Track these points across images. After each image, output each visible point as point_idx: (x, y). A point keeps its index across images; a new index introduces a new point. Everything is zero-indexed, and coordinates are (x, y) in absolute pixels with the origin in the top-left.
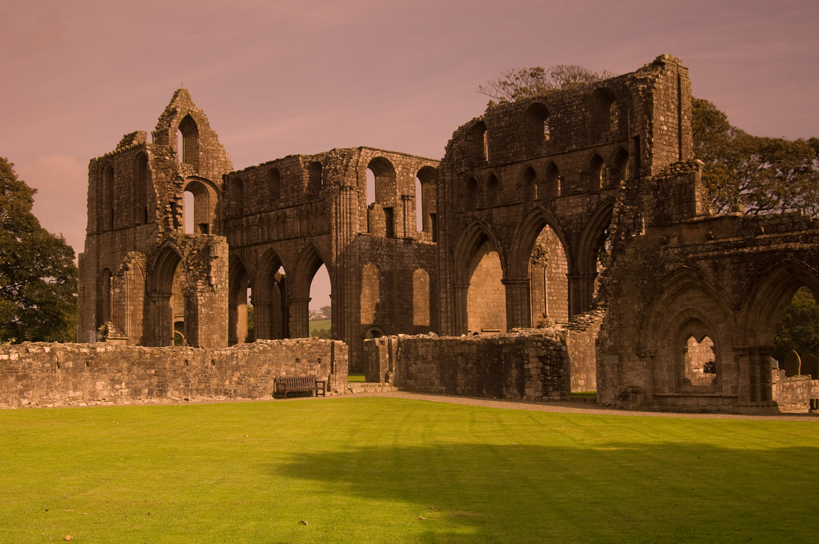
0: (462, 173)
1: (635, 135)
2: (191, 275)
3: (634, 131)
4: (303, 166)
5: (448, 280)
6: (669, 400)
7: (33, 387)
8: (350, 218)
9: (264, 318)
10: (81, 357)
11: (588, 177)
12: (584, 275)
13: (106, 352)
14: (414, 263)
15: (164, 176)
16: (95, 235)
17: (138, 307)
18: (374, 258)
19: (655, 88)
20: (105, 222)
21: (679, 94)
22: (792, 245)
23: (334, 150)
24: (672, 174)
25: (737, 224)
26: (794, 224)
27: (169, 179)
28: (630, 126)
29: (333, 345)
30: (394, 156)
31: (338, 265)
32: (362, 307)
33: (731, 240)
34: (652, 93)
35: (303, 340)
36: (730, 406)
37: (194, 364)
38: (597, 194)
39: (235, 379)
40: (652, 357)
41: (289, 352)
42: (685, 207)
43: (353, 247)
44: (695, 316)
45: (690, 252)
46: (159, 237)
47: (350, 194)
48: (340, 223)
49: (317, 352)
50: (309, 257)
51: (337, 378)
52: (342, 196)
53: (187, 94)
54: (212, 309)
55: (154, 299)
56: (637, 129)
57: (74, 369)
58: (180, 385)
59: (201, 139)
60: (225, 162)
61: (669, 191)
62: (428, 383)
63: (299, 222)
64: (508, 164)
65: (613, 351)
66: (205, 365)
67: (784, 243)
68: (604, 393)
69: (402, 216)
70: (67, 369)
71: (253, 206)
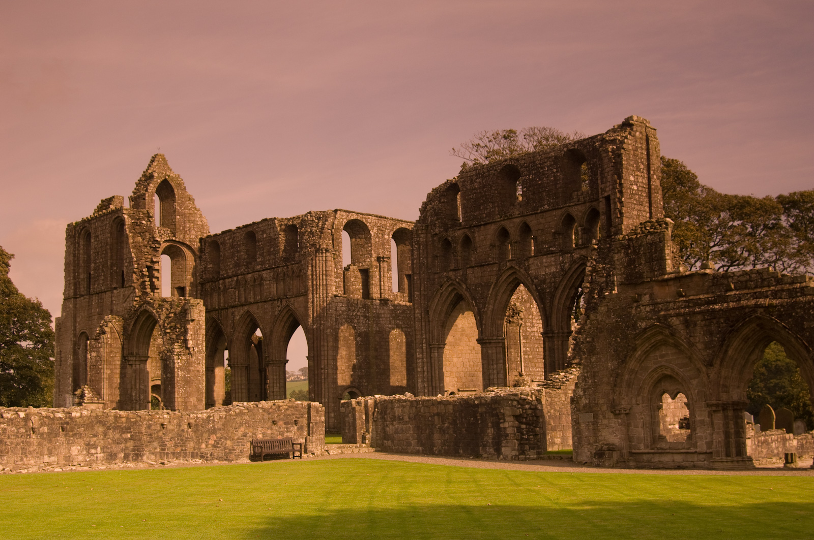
0: (436, 234)
1: (606, 194)
2: (168, 338)
3: (605, 191)
4: (279, 229)
5: (424, 340)
6: (645, 457)
7: (8, 453)
8: (326, 279)
9: (241, 380)
10: (56, 422)
11: (561, 236)
12: (558, 333)
13: (81, 416)
14: (390, 324)
15: (141, 240)
16: (72, 299)
17: (115, 371)
18: (350, 319)
19: (624, 149)
20: (82, 286)
21: (648, 155)
22: (761, 301)
23: (310, 213)
24: (642, 233)
25: (707, 281)
26: (763, 280)
27: (146, 243)
28: (600, 186)
29: (309, 407)
30: (369, 218)
31: (314, 327)
32: (339, 368)
33: (701, 297)
34: (621, 154)
35: (280, 402)
36: (705, 462)
37: (170, 427)
38: (569, 253)
39: (211, 442)
40: (627, 414)
41: (266, 415)
42: (656, 265)
43: (330, 308)
44: (668, 372)
45: (662, 309)
46: (136, 301)
47: (326, 257)
48: (316, 285)
49: (293, 414)
50: (285, 318)
51: (313, 440)
52: (317, 258)
53: (164, 159)
54: (189, 372)
55: (130, 363)
56: (607, 189)
57: (49, 434)
58: (156, 448)
59: (178, 203)
60: (202, 225)
61: (639, 249)
62: (405, 443)
63: (275, 285)
64: (481, 225)
65: (588, 408)
66: (182, 428)
67: (753, 299)
68: (579, 451)
69: (378, 277)
70: (42, 434)
71: (230, 269)
